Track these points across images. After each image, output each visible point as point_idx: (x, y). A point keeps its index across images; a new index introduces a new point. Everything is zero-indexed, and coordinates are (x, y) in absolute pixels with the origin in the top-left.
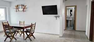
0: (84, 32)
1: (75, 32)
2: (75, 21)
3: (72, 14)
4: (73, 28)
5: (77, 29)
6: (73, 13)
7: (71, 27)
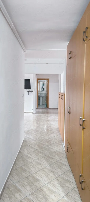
0: (57, 110)
1: (48, 109)
2: (47, 97)
3: (44, 89)
4: (45, 106)
5: (50, 106)
6: (45, 87)
7: (44, 106)
